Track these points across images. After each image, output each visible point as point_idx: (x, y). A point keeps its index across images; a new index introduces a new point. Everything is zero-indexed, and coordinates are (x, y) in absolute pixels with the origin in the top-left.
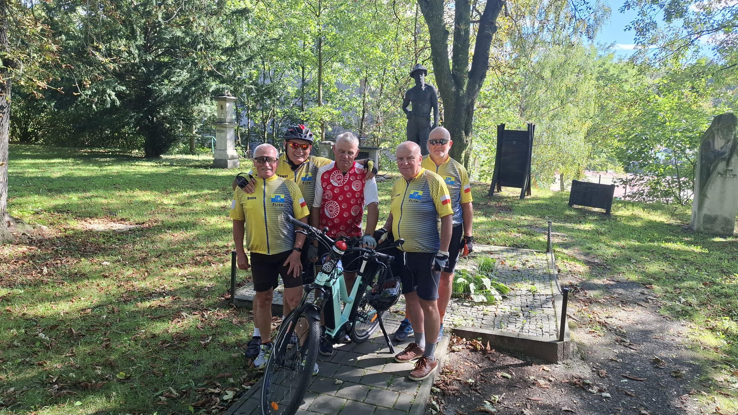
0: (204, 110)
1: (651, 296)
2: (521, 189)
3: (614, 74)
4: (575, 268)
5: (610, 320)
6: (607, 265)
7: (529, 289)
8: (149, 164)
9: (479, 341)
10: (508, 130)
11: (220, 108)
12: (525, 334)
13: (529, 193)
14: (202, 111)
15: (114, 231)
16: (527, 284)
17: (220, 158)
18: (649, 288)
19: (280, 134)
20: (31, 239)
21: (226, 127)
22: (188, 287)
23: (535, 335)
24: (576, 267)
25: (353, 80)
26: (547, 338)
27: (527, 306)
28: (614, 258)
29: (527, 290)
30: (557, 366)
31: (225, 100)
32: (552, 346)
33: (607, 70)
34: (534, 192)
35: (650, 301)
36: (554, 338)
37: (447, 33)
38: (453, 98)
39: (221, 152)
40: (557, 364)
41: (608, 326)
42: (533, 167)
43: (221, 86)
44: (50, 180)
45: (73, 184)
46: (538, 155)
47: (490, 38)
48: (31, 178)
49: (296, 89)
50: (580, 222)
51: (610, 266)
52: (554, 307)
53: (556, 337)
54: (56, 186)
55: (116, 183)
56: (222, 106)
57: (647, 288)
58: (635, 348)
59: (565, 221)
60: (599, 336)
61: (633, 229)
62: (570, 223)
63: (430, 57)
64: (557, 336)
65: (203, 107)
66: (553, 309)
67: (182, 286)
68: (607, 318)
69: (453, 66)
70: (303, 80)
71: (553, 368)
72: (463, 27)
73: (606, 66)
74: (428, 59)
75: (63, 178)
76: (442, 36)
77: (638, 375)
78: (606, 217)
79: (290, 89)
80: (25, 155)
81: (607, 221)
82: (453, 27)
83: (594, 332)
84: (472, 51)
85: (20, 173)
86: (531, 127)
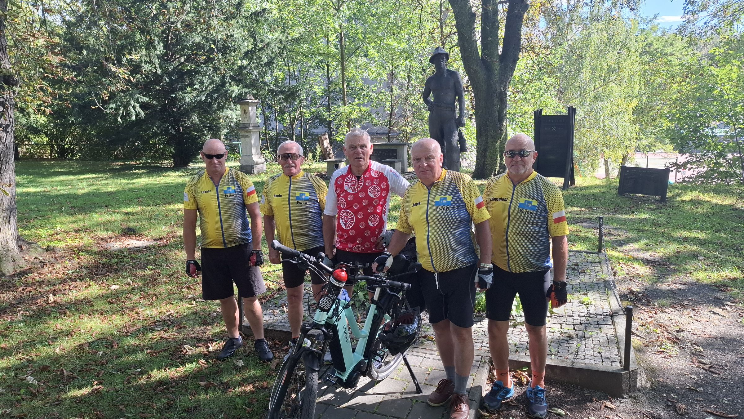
0: (229, 115)
1: (729, 301)
2: (563, 179)
3: (658, 48)
4: (633, 270)
5: (682, 334)
6: (671, 264)
7: (582, 300)
8: (177, 173)
9: (524, 371)
10: (547, 116)
11: (243, 112)
12: (581, 361)
13: (573, 182)
14: (228, 117)
15: (130, 249)
16: (578, 295)
17: (246, 164)
18: (724, 291)
19: (309, 135)
20: (43, 263)
21: (250, 132)
22: (196, 313)
23: (593, 362)
24: (633, 268)
25: (379, 74)
26: (607, 366)
27: (581, 324)
28: (677, 254)
29: (580, 303)
30: (623, 400)
31: (248, 104)
32: (614, 376)
33: (650, 45)
34: (579, 181)
35: (728, 308)
36: (617, 366)
37: (474, 15)
38: (483, 85)
39: (247, 158)
40: (623, 398)
41: (680, 343)
42: (576, 153)
43: (244, 91)
44: (75, 197)
45: (97, 200)
46: (580, 139)
47: (521, 17)
48: (57, 196)
49: (323, 88)
50: (633, 212)
51: (674, 265)
52: (613, 324)
53: (619, 365)
54: (80, 203)
55: (140, 197)
56: (245, 111)
57: (722, 291)
58: (718, 372)
59: (616, 212)
60: (671, 356)
61: (695, 218)
62: (622, 214)
63: (457, 44)
64: (621, 363)
65: (228, 112)
66: (612, 327)
67: (190, 311)
68: (678, 332)
69: (483, 51)
70: (329, 78)
71: (618, 403)
72: (490, 8)
73: (649, 40)
74: (456, 45)
75: (88, 194)
76: (468, 19)
77: (726, 409)
78: (661, 205)
79: (316, 89)
80: (58, 172)
81: (664, 210)
82: (481, 10)
83: (663, 352)
84: (501, 33)
85: (47, 192)
86: (572, 111)
